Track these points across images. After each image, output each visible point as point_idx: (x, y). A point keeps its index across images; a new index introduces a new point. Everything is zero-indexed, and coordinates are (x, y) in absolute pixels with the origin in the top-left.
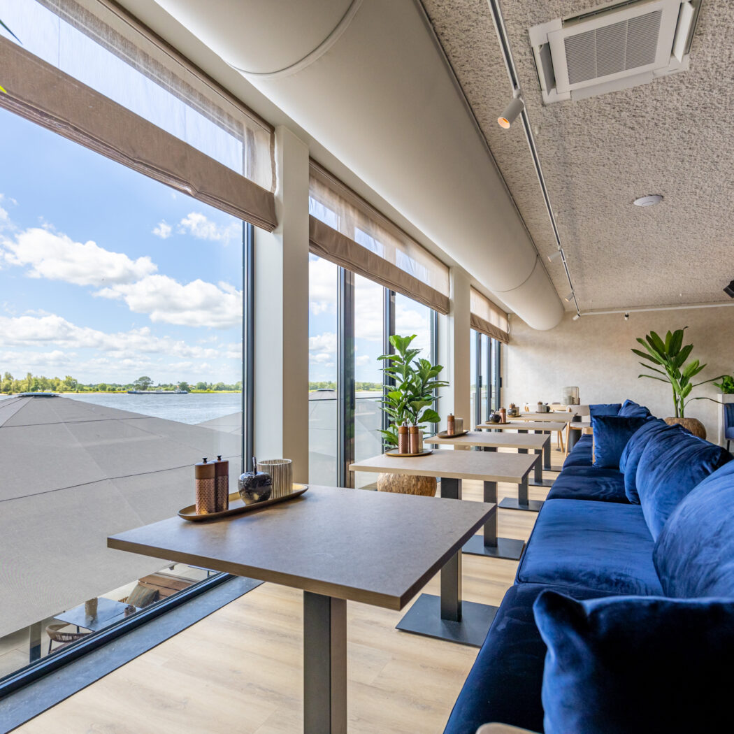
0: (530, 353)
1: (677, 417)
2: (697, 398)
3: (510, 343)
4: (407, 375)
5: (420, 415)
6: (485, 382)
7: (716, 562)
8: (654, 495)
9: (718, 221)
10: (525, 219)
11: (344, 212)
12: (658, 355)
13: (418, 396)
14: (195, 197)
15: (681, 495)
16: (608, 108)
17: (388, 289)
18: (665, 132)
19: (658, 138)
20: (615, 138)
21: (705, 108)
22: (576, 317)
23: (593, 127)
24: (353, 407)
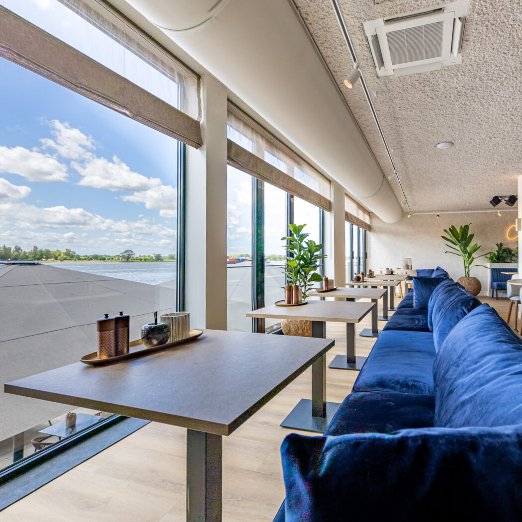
0: (384, 237)
1: (466, 276)
2: (477, 266)
3: (371, 231)
4: (300, 250)
5: (309, 277)
6: (355, 255)
10: (374, 152)
12: (455, 239)
13: (308, 264)
14: (133, 118)
16: (417, 83)
17: (289, 194)
18: (451, 102)
19: (447, 106)
20: (423, 104)
21: (473, 89)
22: (409, 216)
23: (410, 95)
24: (263, 272)
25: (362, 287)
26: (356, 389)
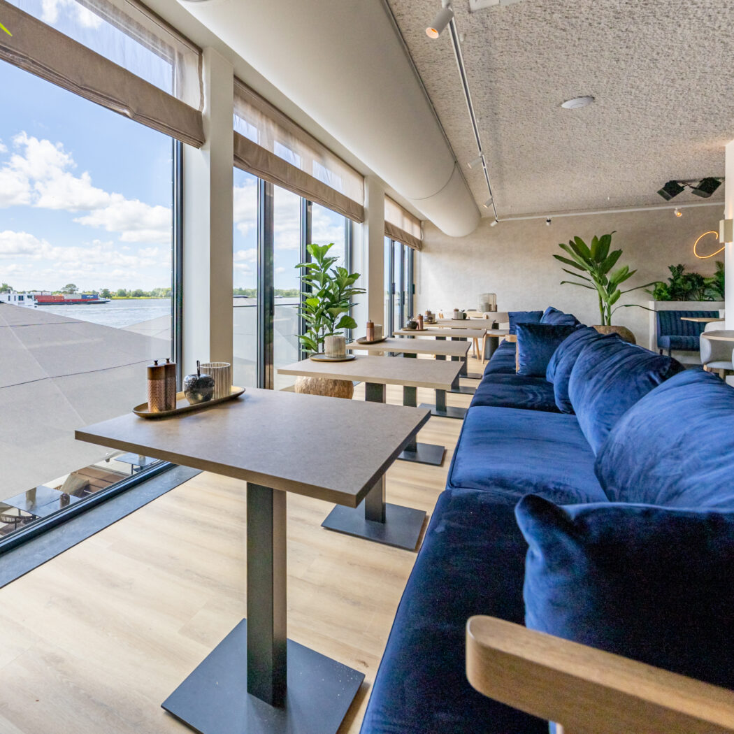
0: (444, 260)
1: (605, 325)
2: (626, 306)
3: (423, 250)
4: (324, 282)
5: (337, 321)
6: (397, 289)
7: (679, 475)
8: (592, 404)
9: (654, 121)
10: (444, 126)
11: (265, 127)
12: (582, 259)
13: (336, 302)
14: (133, 118)
15: (626, 406)
16: (539, 11)
17: (305, 199)
18: (600, 32)
19: (591, 38)
20: (544, 41)
22: (494, 223)
23: (522, 31)
24: (272, 314)
25: (406, 336)
26: (455, 485)
